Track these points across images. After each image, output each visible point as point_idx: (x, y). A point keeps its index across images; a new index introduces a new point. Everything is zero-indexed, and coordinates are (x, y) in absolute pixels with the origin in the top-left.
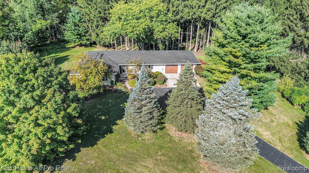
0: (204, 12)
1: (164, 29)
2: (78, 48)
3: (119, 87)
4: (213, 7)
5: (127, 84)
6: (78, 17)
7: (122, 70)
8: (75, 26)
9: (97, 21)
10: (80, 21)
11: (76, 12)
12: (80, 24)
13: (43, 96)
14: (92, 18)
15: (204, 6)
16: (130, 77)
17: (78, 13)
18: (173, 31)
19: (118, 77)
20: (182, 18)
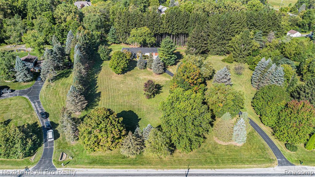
0: (168, 30)
1: (150, 40)
2: (113, 45)
3: (134, 59)
4: (172, 28)
5: (137, 59)
6: (114, 31)
7: (135, 54)
8: (113, 35)
9: (123, 33)
10: (115, 33)
11: (114, 28)
12: (115, 34)
13: (123, 59)
14: (120, 31)
15: (168, 28)
16: (138, 57)
17: (114, 29)
18: (153, 40)
19: (134, 57)
20: (159, 32)
